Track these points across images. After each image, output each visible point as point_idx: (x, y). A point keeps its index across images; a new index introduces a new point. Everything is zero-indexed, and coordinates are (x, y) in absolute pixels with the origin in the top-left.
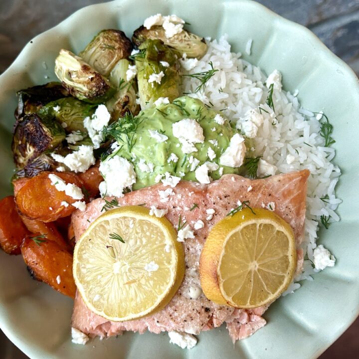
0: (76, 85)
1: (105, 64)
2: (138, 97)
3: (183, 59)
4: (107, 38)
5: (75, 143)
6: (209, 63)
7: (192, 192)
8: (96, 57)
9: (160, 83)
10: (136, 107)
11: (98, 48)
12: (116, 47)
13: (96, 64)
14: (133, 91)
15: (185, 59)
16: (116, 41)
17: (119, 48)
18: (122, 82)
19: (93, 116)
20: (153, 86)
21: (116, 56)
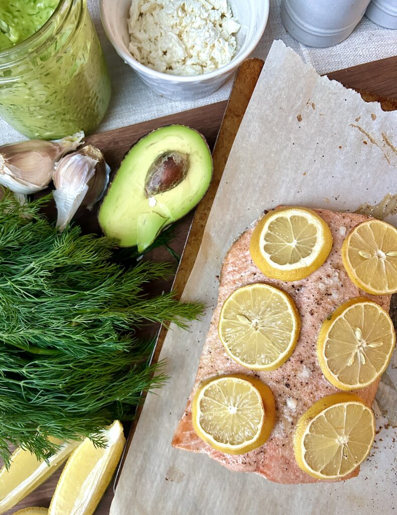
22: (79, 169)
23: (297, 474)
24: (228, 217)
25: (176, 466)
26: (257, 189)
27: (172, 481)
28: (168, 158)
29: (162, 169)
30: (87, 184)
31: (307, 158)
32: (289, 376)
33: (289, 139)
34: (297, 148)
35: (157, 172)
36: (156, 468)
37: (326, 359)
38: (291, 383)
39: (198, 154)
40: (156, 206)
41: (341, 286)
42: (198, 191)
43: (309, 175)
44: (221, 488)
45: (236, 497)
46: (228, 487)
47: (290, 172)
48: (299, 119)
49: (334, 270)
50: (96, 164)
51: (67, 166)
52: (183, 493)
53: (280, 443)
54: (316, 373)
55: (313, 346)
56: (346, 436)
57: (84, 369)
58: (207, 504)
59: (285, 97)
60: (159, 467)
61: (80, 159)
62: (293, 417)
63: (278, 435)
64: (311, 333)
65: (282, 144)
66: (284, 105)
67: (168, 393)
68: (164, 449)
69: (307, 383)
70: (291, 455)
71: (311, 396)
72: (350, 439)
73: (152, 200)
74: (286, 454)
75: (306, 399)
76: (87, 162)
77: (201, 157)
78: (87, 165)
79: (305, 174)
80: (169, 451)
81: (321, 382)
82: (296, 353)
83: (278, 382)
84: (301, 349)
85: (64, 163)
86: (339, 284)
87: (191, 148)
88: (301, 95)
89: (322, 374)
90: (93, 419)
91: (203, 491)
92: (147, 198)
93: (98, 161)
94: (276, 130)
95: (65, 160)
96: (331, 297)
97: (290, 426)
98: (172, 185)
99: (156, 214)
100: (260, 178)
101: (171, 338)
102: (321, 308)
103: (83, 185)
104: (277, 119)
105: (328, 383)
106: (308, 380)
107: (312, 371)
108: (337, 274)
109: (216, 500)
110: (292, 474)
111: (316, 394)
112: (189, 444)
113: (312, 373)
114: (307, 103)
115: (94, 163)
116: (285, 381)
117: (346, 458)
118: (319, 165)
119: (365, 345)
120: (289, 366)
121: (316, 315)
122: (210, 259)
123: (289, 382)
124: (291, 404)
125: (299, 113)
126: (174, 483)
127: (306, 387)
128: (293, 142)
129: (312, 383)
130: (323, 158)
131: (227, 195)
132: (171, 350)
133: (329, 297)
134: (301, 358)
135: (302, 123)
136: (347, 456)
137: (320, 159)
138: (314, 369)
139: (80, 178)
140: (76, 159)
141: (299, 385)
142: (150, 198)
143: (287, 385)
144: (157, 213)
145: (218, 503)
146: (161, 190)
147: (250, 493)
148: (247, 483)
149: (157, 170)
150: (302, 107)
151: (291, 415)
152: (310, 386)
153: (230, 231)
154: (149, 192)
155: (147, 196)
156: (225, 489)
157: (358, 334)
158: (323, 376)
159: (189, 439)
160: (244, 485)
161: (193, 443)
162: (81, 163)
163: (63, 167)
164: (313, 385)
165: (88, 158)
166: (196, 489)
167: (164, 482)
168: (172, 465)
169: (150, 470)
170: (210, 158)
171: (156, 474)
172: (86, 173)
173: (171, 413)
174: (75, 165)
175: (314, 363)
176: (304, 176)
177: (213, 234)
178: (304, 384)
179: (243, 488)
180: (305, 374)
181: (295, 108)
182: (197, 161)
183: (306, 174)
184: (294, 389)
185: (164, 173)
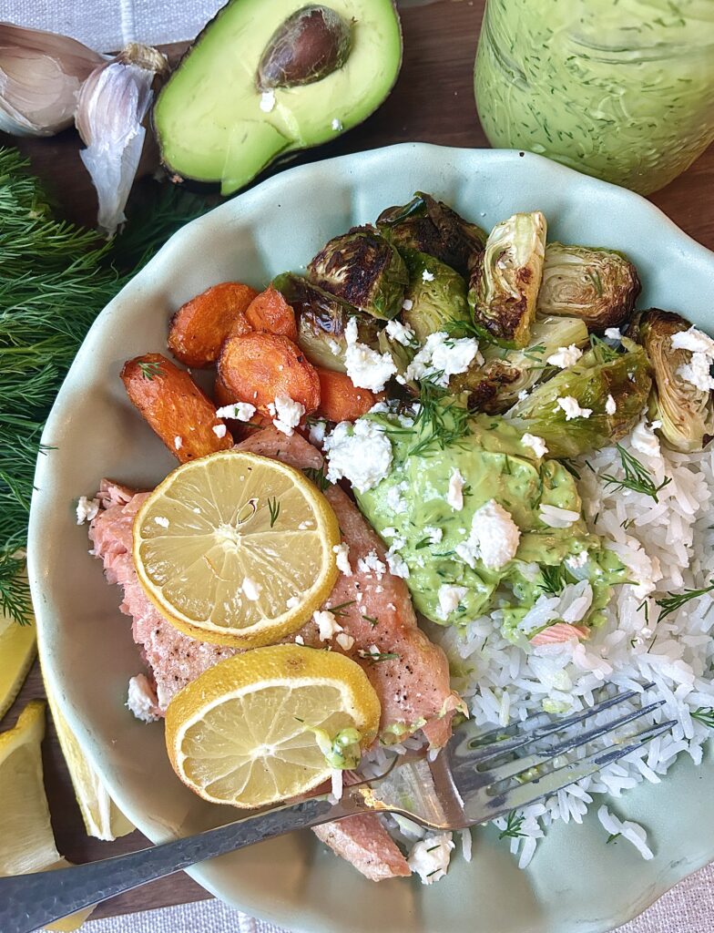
0: (489, 278)
1: (563, 297)
2: (530, 391)
3: (649, 425)
4: (614, 271)
5: (391, 338)
6: (666, 478)
7: (394, 608)
8: (567, 272)
9: (568, 419)
10: (511, 397)
11: (584, 266)
12: (604, 295)
13: (554, 282)
14: (536, 375)
15: (653, 428)
16: (617, 289)
17: (606, 302)
18: (542, 349)
19: (450, 340)
20: (555, 411)
21: (588, 306)
22: (121, 95)
28: (313, 12)
29: (297, 31)
30: (141, 125)
35: (287, 36)
39: (375, 29)
40: (275, 112)
42: (364, 100)
50: (151, 79)
51: (96, 94)
61: (118, 72)
73: (269, 98)
76: (131, 77)
77: (381, 36)
78: (133, 82)
85: (89, 91)
87: (363, 14)
92: (259, 92)
93: (155, 73)
95: (91, 81)
98: (313, 73)
99: (270, 126)
103: (135, 127)
115: (148, 77)
136: (252, 502)
139: (124, 114)
140: (110, 75)
142: (264, 94)
144: (273, 126)
146: (289, 78)
149: (286, 33)
154: (264, 79)
155: (259, 87)
162: (121, 81)
163: (90, 98)
165: (132, 68)
170: (398, 40)
172: (135, 101)
174: (110, 88)
182: (371, 40)
185: (300, 40)
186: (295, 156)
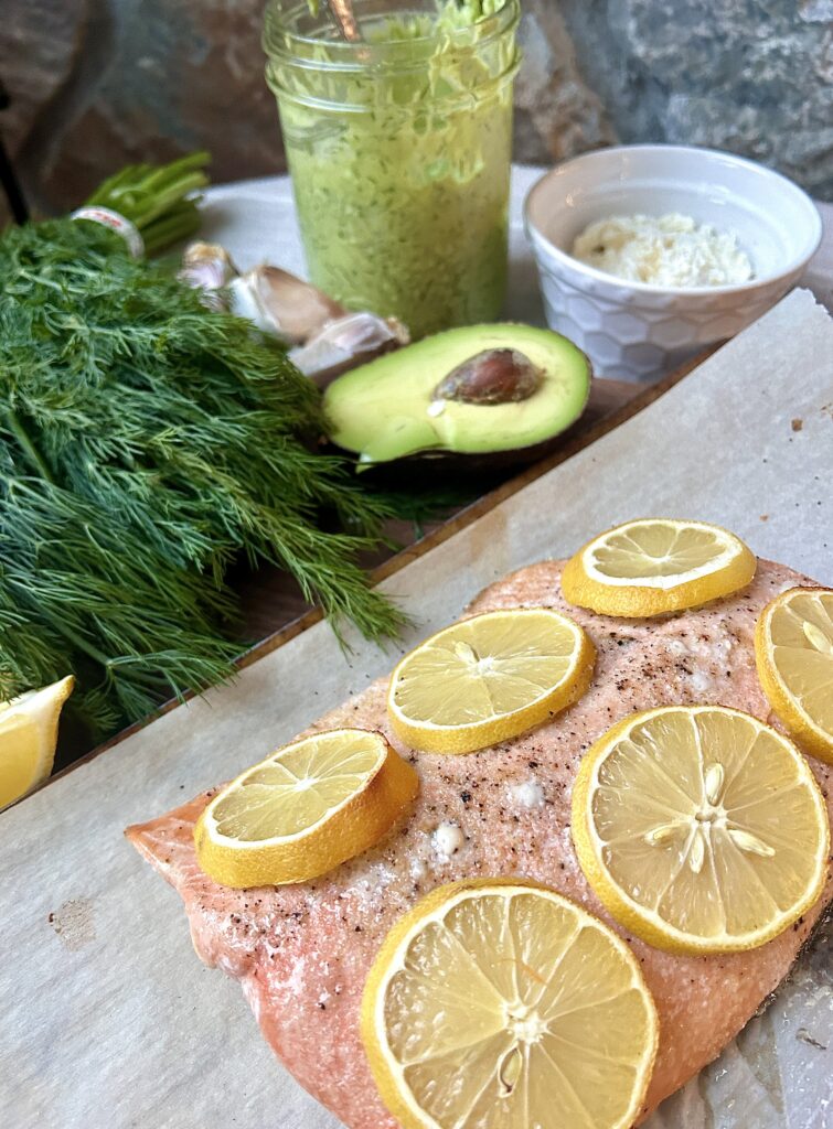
22: (357, 328)
23: (344, 1049)
24: (563, 516)
25: (97, 905)
26: (651, 501)
27: (58, 931)
29: (485, 358)
31: (783, 494)
32: (484, 780)
33: (761, 451)
34: (771, 472)
36: (55, 876)
37: (595, 784)
38: (477, 796)
39: (565, 385)
40: (439, 419)
41: (725, 673)
43: (775, 525)
44: (144, 1034)
45: (157, 1089)
46: (159, 1046)
47: (734, 503)
48: (797, 426)
49: (725, 632)
52: (55, 980)
53: (354, 921)
54: (552, 813)
55: (584, 747)
56: (542, 1017)
57: (103, 546)
58: (83, 1052)
59: (781, 377)
60: (62, 878)
62: (430, 872)
63: (361, 891)
64: (596, 721)
65: (740, 451)
66: (774, 390)
67: (211, 742)
68: (105, 847)
69: (516, 819)
70: (362, 974)
71: (509, 857)
72: (546, 1039)
73: (440, 405)
74: (351, 961)
75: (491, 854)
76: (375, 325)
77: (568, 392)
78: (372, 328)
79: (765, 518)
80: (112, 858)
81: (554, 842)
82: (534, 742)
83: (448, 779)
84: (547, 740)
86: (723, 668)
87: (557, 372)
88: (816, 390)
89: (568, 825)
90: (31, 637)
91: (99, 1012)
92: (432, 401)
94: (739, 425)
96: (688, 678)
97: (407, 888)
98: (487, 395)
100: (666, 486)
101: (301, 648)
102: (649, 685)
104: (748, 407)
105: (572, 857)
106: (523, 814)
107: (547, 801)
108: (729, 646)
109: (105, 1061)
110: (328, 1041)
111: (523, 862)
112: (161, 842)
113: (541, 804)
114: (824, 408)
115: (385, 335)
116: (468, 787)
117: (502, 1092)
118: (803, 516)
119: (721, 823)
120: (495, 762)
121: (628, 692)
122: (480, 565)
123: (473, 791)
124: (445, 838)
125: (800, 417)
126: (57, 942)
127: (506, 828)
128: (766, 457)
129: (528, 827)
130: (818, 506)
131: (582, 480)
132: (284, 670)
133: (683, 674)
134: (536, 756)
135: (799, 435)
136: (509, 1089)
137: (810, 506)
138: (554, 797)
139: (349, 339)
141: (492, 811)
142: (436, 402)
143: (466, 797)
145: (106, 1071)
147: (200, 1107)
148: (213, 1075)
150: (811, 410)
151: (426, 863)
152: (519, 832)
153: (551, 542)
154: (442, 391)
155: (434, 396)
156: (149, 1044)
157: (712, 781)
158: (567, 829)
159: (171, 834)
160: (201, 1071)
161: (171, 844)
164: (530, 835)
165: (381, 323)
166: (89, 991)
167: (41, 920)
168: (88, 896)
169: (39, 870)
171: (42, 888)
172: (362, 337)
173: (182, 787)
175: (561, 786)
176: (762, 523)
177: (514, 524)
178: (507, 817)
179: (193, 1078)
180: (523, 794)
181: (795, 405)
182: (556, 392)
183: (768, 519)
184: (475, 814)
185: (484, 364)
186: (440, 456)
